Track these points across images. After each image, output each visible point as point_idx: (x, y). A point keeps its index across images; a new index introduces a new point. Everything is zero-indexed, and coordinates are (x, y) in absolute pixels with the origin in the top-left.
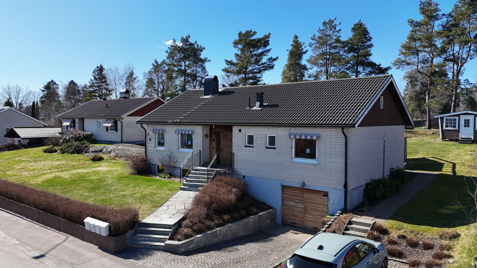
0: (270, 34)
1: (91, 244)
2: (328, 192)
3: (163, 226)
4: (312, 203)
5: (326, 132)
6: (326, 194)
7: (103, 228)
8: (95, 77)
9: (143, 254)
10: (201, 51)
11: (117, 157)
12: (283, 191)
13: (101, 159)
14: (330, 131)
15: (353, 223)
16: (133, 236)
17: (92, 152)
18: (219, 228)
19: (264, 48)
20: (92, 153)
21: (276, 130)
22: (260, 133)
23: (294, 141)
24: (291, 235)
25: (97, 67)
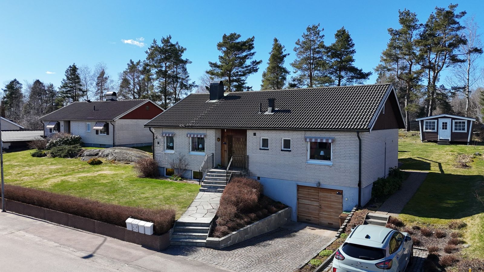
0: (254, 37)
1: (133, 244)
2: (342, 191)
3: (200, 225)
4: (327, 201)
5: (341, 136)
6: (340, 193)
7: (148, 227)
8: (68, 77)
9: (188, 251)
10: (182, 52)
11: (115, 160)
12: (298, 190)
13: (99, 163)
14: (344, 135)
15: (370, 217)
16: (173, 234)
17: (87, 155)
18: (249, 226)
19: (249, 51)
20: (88, 157)
21: (291, 134)
22: (275, 137)
23: (309, 143)
24: (308, 231)
25: (70, 67)
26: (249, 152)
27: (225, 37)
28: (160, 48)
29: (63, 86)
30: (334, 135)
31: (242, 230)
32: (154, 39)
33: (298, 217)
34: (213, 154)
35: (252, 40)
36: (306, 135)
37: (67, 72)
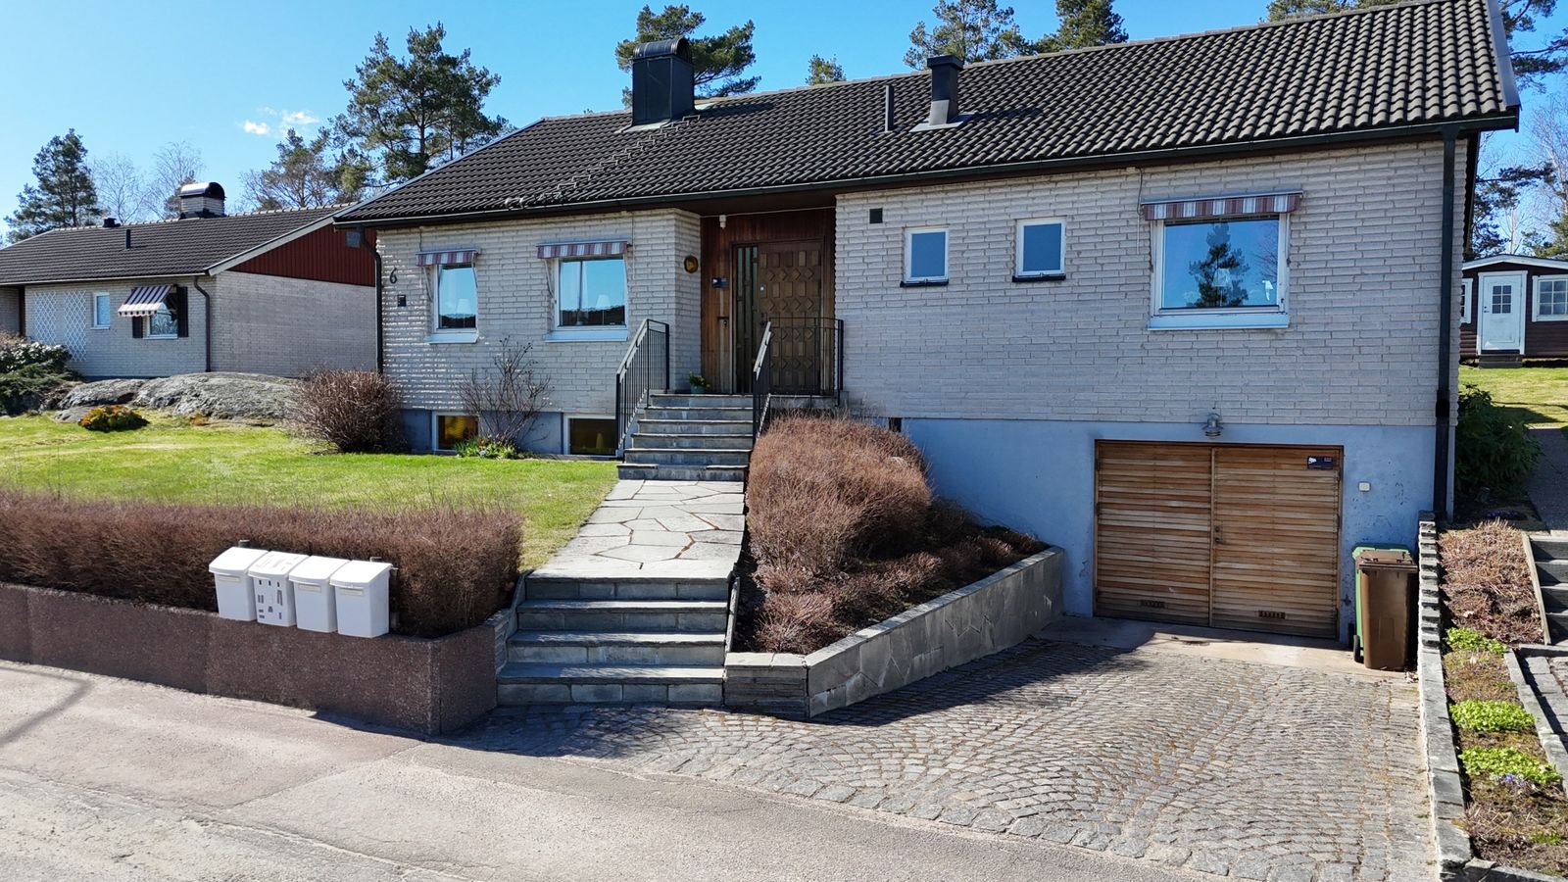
0: (750, 26)
4: (1256, 506)
5: (1336, 174)
10: (484, 90)
11: (209, 415)
12: (1099, 466)
17: (83, 403)
18: (924, 608)
19: (733, 73)
20: (85, 409)
22: (980, 216)
24: (1181, 651)
25: (56, 141)
26: (847, 305)
27: (645, 18)
28: (401, 67)
29: (25, 212)
30: (1299, 173)
31: (902, 625)
32: (380, 35)
33: (1097, 594)
34: (667, 326)
35: (745, 34)
36: (1145, 193)
37: (41, 158)
